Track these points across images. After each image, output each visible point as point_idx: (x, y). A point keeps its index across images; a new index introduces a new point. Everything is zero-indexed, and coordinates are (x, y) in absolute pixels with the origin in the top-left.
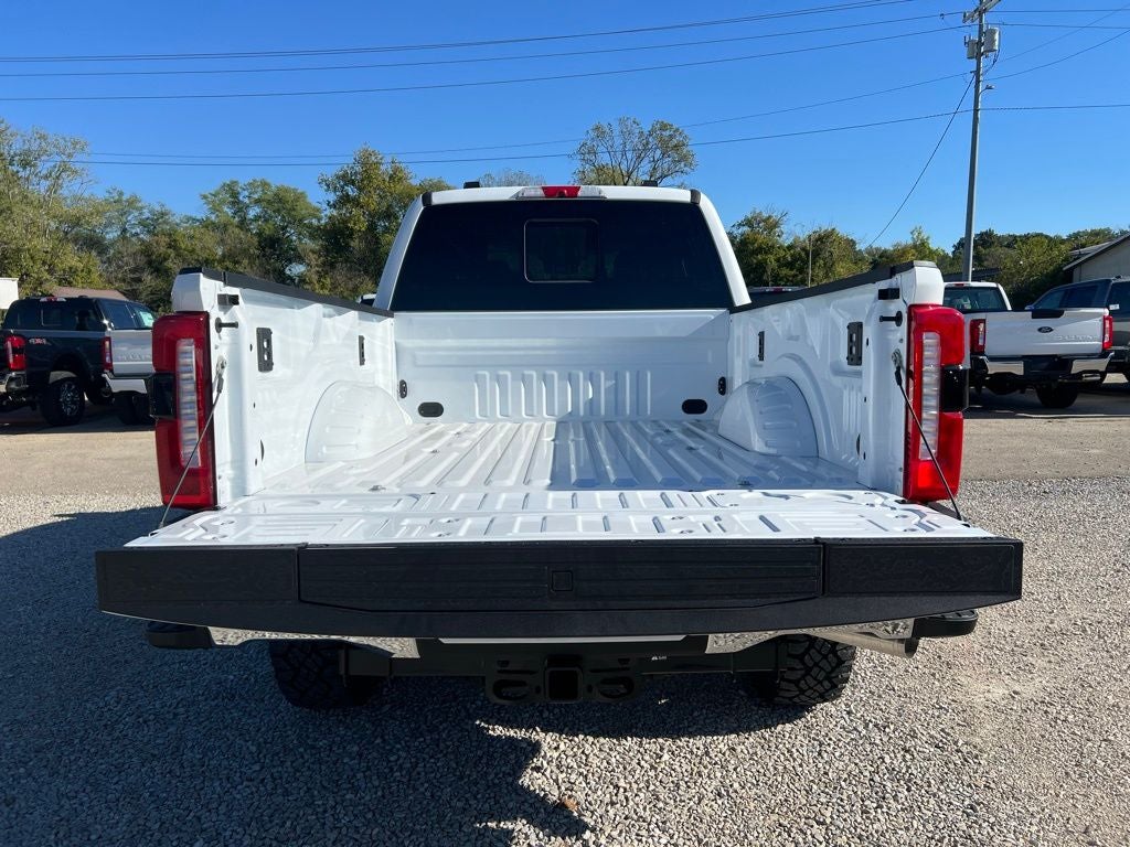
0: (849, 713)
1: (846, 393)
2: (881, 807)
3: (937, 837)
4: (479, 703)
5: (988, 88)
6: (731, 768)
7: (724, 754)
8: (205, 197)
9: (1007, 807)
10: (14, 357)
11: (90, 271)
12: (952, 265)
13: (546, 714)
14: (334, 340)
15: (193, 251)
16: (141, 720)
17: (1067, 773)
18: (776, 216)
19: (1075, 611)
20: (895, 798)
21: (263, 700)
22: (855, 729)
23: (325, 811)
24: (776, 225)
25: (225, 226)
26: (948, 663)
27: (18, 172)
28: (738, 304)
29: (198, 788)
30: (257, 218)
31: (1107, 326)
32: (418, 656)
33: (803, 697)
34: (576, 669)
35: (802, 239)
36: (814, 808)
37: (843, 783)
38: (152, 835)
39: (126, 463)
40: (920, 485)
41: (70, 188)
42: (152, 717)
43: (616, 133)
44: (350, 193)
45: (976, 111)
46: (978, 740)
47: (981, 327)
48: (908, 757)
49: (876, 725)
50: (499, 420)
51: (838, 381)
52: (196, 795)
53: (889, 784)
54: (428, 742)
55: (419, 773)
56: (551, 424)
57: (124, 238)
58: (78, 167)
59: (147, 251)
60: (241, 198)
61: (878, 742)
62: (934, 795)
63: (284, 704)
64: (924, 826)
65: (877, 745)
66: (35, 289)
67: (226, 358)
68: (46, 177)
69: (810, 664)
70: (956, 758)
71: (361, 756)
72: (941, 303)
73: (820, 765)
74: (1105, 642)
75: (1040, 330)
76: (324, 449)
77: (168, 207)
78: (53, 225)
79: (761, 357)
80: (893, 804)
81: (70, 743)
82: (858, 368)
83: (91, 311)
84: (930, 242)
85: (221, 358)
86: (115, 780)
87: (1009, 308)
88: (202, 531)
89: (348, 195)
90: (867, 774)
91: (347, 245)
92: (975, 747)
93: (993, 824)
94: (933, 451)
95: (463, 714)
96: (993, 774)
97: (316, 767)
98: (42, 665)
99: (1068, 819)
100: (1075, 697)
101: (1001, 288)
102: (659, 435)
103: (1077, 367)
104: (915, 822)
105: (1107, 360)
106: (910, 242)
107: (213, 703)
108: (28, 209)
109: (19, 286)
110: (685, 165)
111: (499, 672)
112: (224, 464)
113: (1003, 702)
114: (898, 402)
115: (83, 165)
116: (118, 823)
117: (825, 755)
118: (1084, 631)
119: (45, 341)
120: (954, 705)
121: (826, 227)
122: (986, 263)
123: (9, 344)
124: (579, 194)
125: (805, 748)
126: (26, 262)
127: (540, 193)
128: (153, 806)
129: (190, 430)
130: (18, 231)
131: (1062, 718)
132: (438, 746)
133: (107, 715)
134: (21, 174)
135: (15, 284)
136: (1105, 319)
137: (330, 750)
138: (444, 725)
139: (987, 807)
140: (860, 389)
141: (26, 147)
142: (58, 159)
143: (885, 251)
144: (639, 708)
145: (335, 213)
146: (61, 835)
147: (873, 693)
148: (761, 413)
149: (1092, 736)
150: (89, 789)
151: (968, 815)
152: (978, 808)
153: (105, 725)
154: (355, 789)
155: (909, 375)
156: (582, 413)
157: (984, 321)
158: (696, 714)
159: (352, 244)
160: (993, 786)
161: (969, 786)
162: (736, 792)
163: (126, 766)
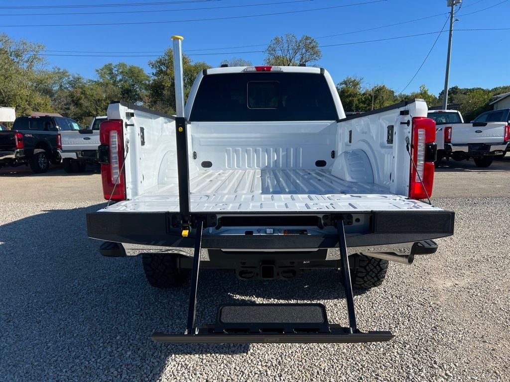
0: (385, 292)
1: (386, 156)
2: (397, 327)
3: (420, 338)
4: (229, 286)
5: (457, 20)
6: (335, 312)
7: (332, 307)
8: (97, 71)
9: (450, 328)
10: (18, 143)
11: (46, 105)
12: (438, 102)
13: (257, 291)
14: (168, 133)
15: (92, 96)
16: (89, 291)
17: (476, 315)
18: (358, 79)
19: (484, 252)
20: (403, 324)
21: (139, 285)
22: (387, 298)
23: (168, 326)
24: (358, 84)
25: (107, 84)
26: (428, 273)
27: (14, 59)
28: (340, 118)
29: (116, 317)
30: (121, 80)
31: (507, 130)
32: (209, 260)
33: (365, 284)
34: (274, 266)
35: (369, 90)
36: (369, 327)
37: (382, 318)
38: (99, 334)
39: (70, 189)
40: (416, 193)
41: (37, 67)
42: (94, 290)
43: (285, 41)
44: (163, 69)
45: (451, 31)
46: (439, 302)
47: (450, 130)
48: (409, 308)
49: (396, 296)
50: (236, 169)
51: (383, 151)
52: (115, 320)
53: (401, 319)
54: (209, 301)
55: (206, 313)
56: (259, 171)
57: (61, 90)
58: (41, 57)
59: (71, 95)
60: (114, 71)
61: (397, 303)
62: (419, 323)
63: (148, 286)
64: (415, 334)
65: (396, 304)
66: (23, 112)
67: (129, 138)
68: (27, 62)
69: (369, 270)
70: (429, 309)
71: (181, 306)
72: (426, 117)
73: (372, 311)
74: (496, 265)
75: (476, 132)
76: (166, 179)
77: (81, 75)
78: (30, 84)
79: (350, 141)
80: (402, 326)
81: (61, 300)
82: (391, 145)
83: (51, 122)
84: (428, 92)
85: (127, 139)
86: (81, 314)
87: (463, 122)
88: (125, 208)
89: (162, 70)
90: (392, 315)
91: (162, 93)
92: (438, 305)
93: (444, 334)
94: (421, 179)
95: (223, 290)
96: (445, 315)
97: (163, 310)
98: (45, 270)
99: (475, 332)
100: (481, 286)
101: (459, 113)
102: (305, 175)
103: (492, 149)
104: (411, 333)
105: (506, 145)
106: (419, 92)
107: (118, 286)
108: (19, 76)
109: (16, 111)
110: (316, 56)
111: (242, 267)
112: (129, 182)
113: (451, 288)
114: (407, 158)
115: (44, 56)
116: (84, 330)
117: (374, 308)
118: (488, 260)
119: (31, 136)
120: (430, 289)
121: (380, 85)
122: (454, 102)
123: (16, 137)
124: (271, 70)
125: (366, 305)
126: (18, 100)
127: (254, 69)
128: (98, 323)
129: (115, 168)
130: (15, 86)
131: (475, 294)
132: (213, 302)
133: (75, 290)
134: (15, 60)
135: (14, 110)
136: (506, 127)
137: (169, 303)
138: (215, 295)
139: (441, 327)
140: (392, 154)
141: (17, 48)
142: (32, 53)
143: (407, 96)
144: (296, 289)
145: (156, 78)
146: (61, 334)
147: (395, 284)
148: (350, 165)
149: (487, 301)
150: (71, 317)
151: (433, 330)
152: (438, 328)
153: (75, 293)
154: (180, 319)
155: (412, 146)
156: (272, 166)
157: (451, 128)
158: (320, 291)
159: (164, 92)
160: (444, 319)
161: (434, 319)
162: (337, 321)
163: (85, 309)
